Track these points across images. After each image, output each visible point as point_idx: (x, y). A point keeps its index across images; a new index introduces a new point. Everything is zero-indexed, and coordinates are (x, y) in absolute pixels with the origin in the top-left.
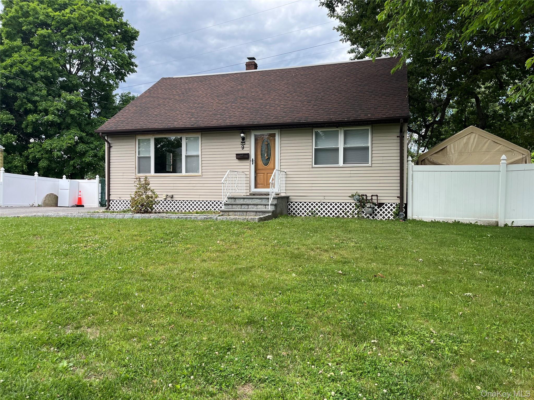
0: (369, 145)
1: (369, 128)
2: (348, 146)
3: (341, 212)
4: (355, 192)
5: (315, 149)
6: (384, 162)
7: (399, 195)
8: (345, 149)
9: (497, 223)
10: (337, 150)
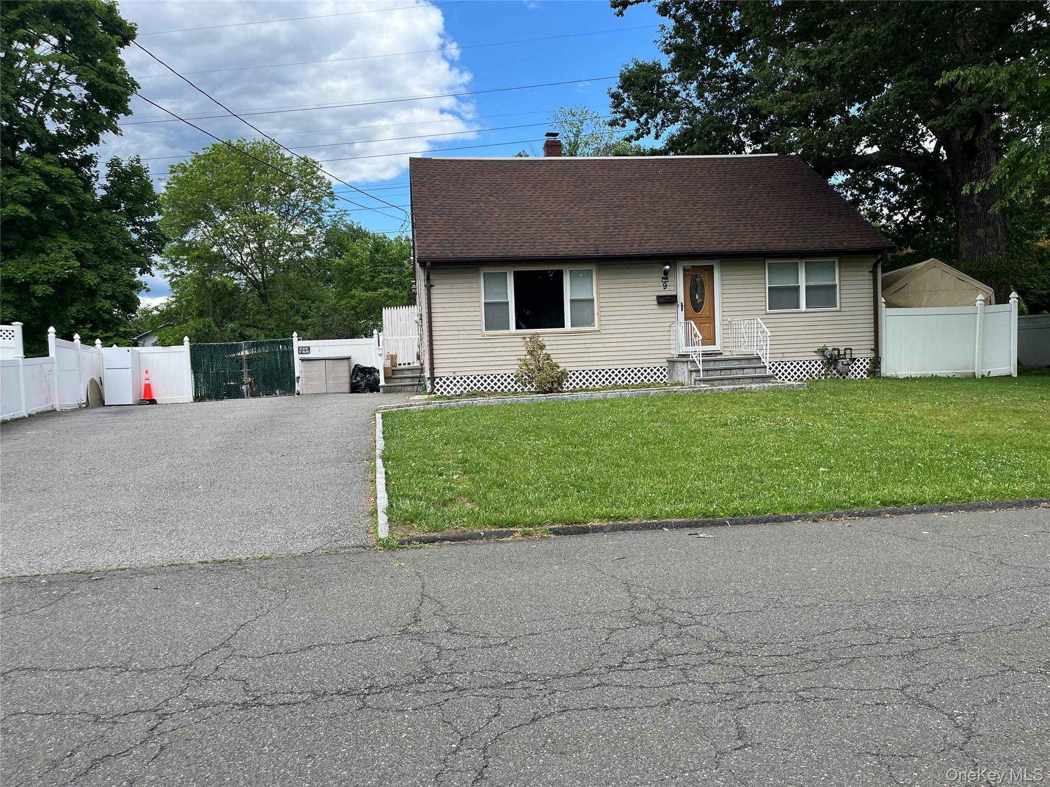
0: (837, 282)
1: (836, 260)
2: (811, 284)
3: (804, 373)
4: (822, 345)
5: (769, 288)
6: (856, 304)
7: (873, 347)
8: (807, 288)
9: (974, 373)
10: (797, 288)
